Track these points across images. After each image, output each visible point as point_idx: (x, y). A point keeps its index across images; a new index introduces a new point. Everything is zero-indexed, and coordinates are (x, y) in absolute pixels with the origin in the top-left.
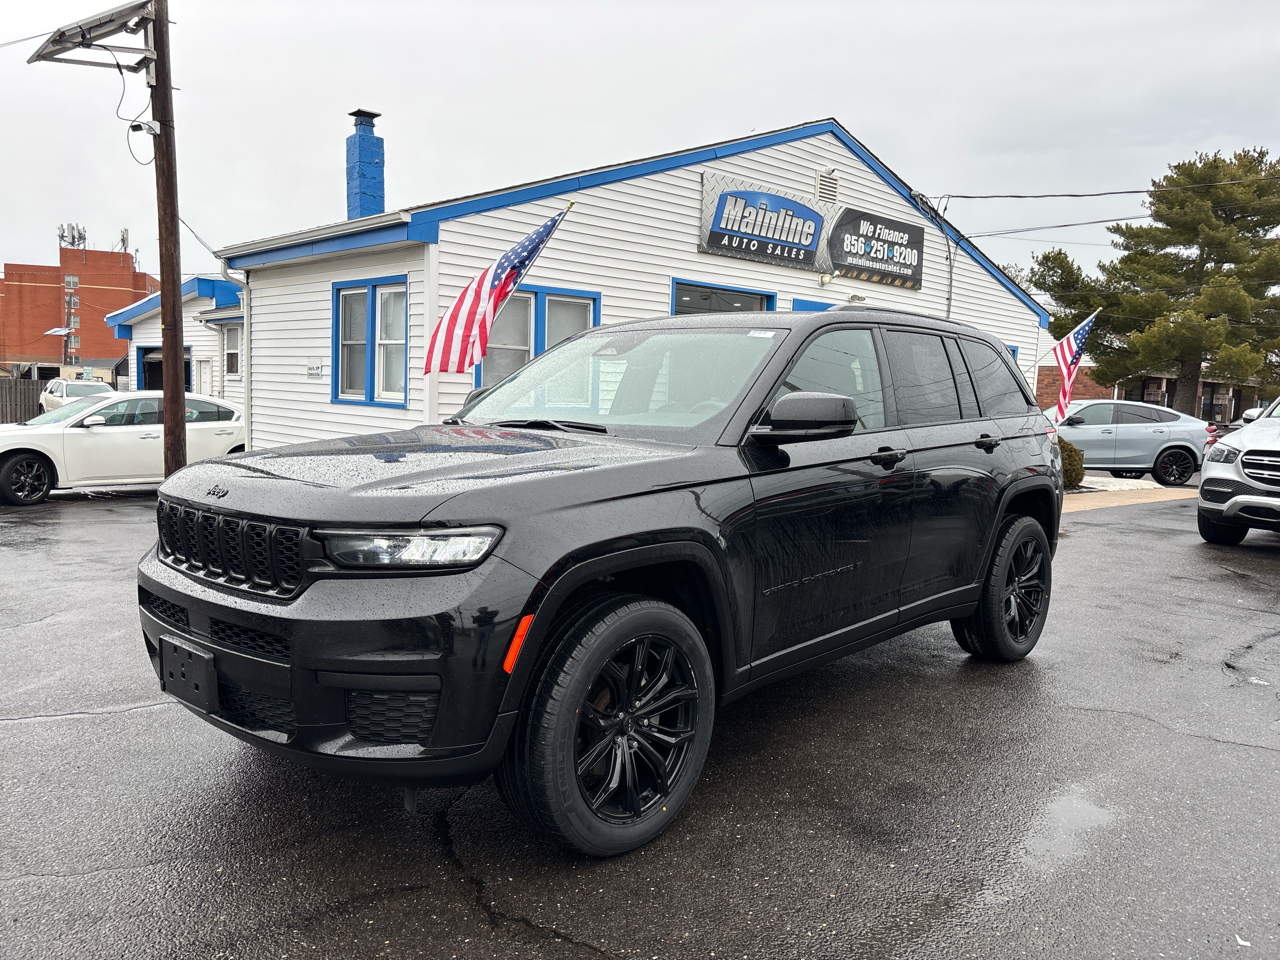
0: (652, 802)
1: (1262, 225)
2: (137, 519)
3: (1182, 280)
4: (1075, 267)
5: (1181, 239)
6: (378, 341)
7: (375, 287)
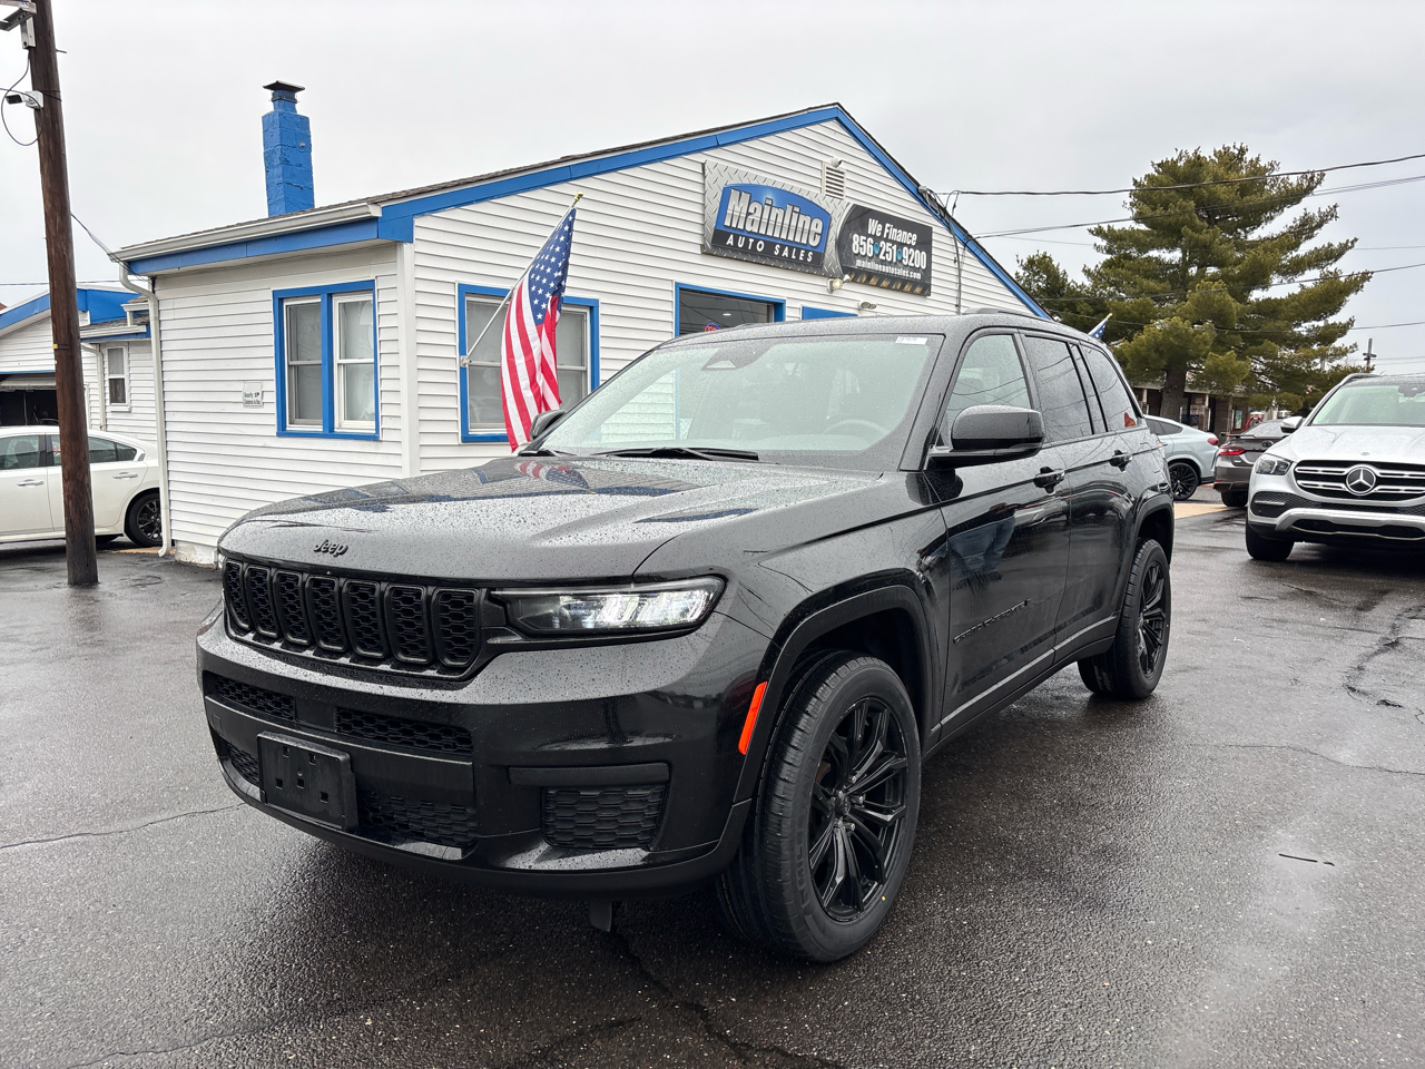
0: (871, 892)
1: (1243, 227)
2: (31, 585)
3: (1167, 285)
4: (1061, 271)
5: (1165, 241)
6: (337, 360)
7: (330, 296)
